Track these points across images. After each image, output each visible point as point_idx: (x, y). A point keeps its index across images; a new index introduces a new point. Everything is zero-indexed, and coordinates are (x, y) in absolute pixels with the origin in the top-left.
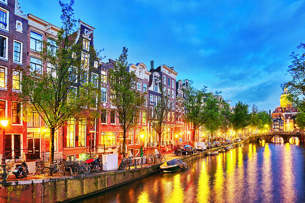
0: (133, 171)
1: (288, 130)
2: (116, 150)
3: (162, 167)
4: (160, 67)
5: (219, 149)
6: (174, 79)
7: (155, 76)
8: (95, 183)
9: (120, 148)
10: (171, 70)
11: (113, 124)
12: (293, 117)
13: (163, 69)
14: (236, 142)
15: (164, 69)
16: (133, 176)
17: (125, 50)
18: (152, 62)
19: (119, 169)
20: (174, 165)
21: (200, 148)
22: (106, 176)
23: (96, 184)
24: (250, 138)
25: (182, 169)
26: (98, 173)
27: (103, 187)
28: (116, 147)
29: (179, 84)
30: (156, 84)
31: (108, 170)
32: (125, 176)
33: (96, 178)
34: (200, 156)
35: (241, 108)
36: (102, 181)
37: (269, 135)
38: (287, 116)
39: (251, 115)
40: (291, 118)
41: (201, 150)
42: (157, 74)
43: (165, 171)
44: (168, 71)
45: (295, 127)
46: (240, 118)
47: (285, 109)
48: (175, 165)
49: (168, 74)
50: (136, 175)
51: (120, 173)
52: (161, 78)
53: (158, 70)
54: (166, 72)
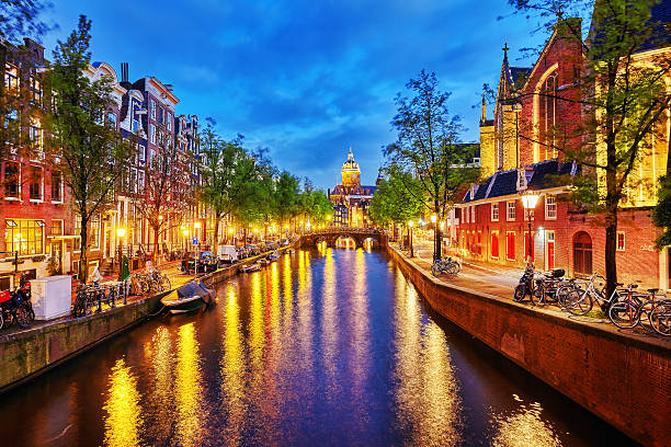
0: (108, 317)
1: (354, 226)
2: (44, 264)
3: (166, 301)
4: (144, 80)
5: (257, 259)
6: (171, 112)
7: (133, 99)
8: (19, 358)
9: (52, 260)
10: (166, 90)
11: (38, 201)
12: (362, 204)
13: (149, 87)
14: (281, 246)
15: (152, 87)
16: (108, 327)
17: (84, 24)
18: (125, 68)
19: (74, 314)
20: (192, 296)
21: (227, 258)
22: (47, 336)
23: (21, 359)
24: (303, 238)
25: (208, 305)
26: (25, 329)
27: (40, 365)
28: (44, 258)
29: (181, 124)
30: (136, 117)
31: (47, 318)
32: (90, 329)
33: (20, 341)
34: (229, 274)
35: (287, 182)
36: (37, 349)
37: (334, 235)
38: (352, 201)
39: (303, 196)
40: (359, 206)
41: (228, 262)
42: (137, 94)
43: (174, 312)
44: (159, 93)
45: (365, 221)
46: (286, 200)
47: (349, 188)
48: (196, 297)
49: (160, 99)
50: (115, 325)
51: (81, 324)
52: (146, 105)
53: (140, 85)
54: (157, 93)
